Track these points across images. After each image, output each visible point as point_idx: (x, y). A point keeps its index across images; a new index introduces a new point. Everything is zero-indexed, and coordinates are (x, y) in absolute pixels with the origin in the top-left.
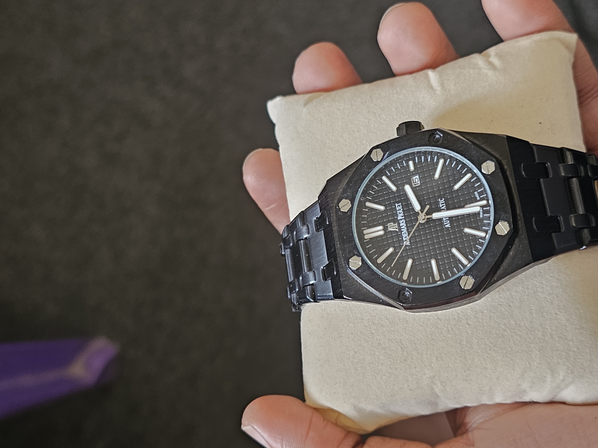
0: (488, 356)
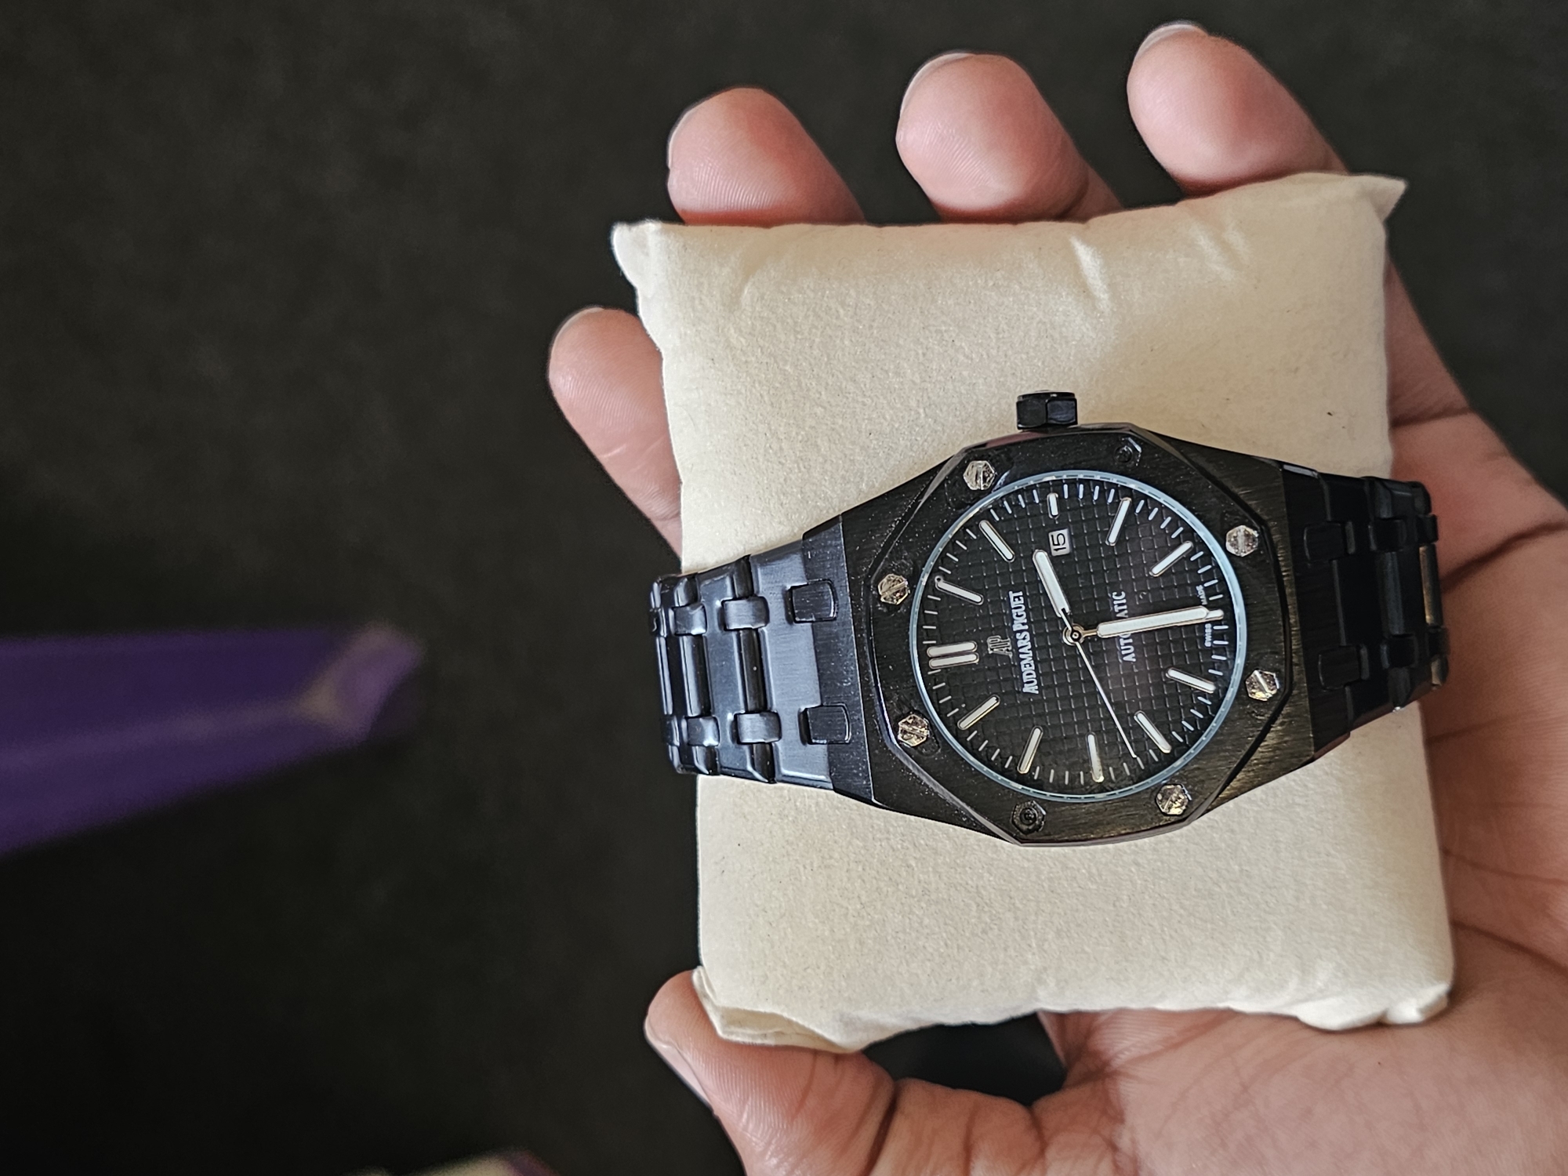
0: (1173, 933)
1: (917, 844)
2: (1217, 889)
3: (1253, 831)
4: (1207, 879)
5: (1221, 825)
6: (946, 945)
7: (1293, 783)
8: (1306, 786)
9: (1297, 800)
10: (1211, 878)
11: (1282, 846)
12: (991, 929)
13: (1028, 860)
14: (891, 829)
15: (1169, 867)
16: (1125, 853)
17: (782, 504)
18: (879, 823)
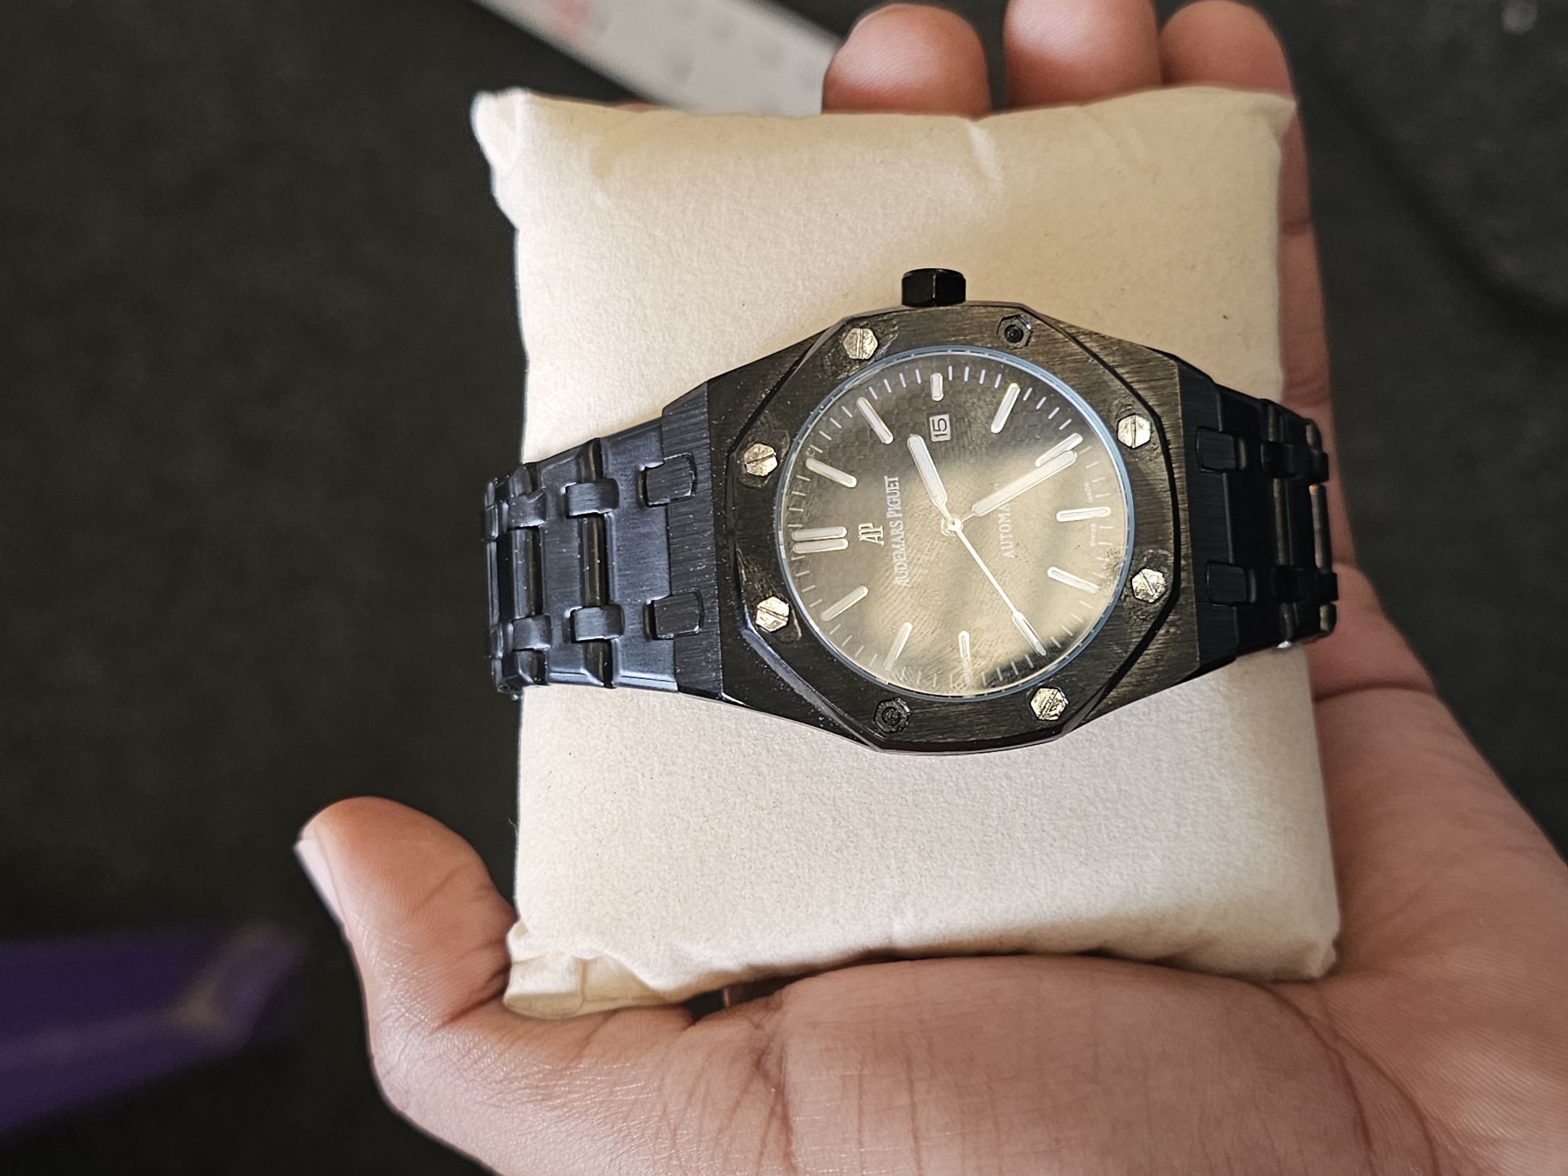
1: (771, 749)
2: (1093, 809)
3: (1134, 747)
4: (1083, 798)
5: (1100, 738)
6: (796, 864)
7: (1177, 698)
8: (1190, 701)
9: (1183, 717)
10: (1087, 797)
11: (1165, 765)
12: (847, 847)
13: (892, 770)
14: (743, 732)
15: (1044, 784)
16: (997, 765)
17: (643, 376)
18: (730, 725)
